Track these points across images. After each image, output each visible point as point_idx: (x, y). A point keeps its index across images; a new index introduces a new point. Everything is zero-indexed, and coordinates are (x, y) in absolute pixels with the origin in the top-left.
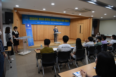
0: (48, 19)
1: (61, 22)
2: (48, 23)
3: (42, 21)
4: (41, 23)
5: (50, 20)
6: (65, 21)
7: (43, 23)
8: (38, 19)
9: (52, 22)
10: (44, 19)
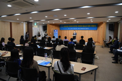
0: (75, 26)
1: (87, 27)
8: (69, 26)
10: (72, 26)
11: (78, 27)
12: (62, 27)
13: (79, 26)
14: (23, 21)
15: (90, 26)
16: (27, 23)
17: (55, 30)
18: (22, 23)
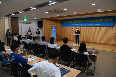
0: (81, 20)
1: (98, 23)
2: (82, 25)
3: (76, 23)
4: (75, 25)
5: (84, 22)
6: (104, 20)
7: (76, 25)
8: (73, 22)
9: (86, 23)
10: (77, 21)
11: (84, 23)
12: (65, 23)
13: (86, 21)
14: (4, 16)
15: (102, 20)
16: (10, 18)
17: (52, 27)
18: (3, 18)
